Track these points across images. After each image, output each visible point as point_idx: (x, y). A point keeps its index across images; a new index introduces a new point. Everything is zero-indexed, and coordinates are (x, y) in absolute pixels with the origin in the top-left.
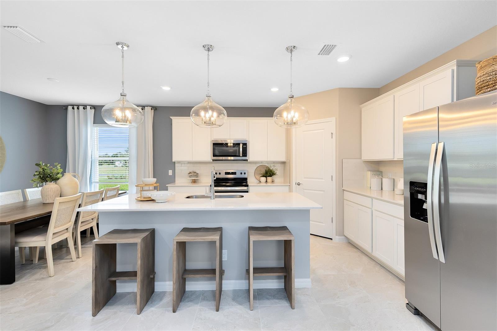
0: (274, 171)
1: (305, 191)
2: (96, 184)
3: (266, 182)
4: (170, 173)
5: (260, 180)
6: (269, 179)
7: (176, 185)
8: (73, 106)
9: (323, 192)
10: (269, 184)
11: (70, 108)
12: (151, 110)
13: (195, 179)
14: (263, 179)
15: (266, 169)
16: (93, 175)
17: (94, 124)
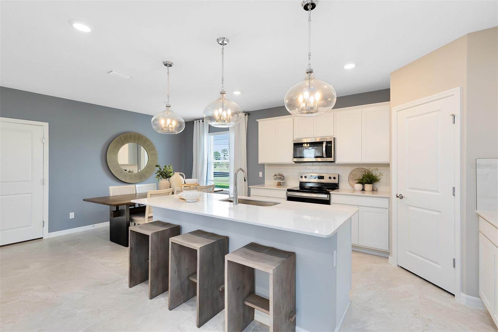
0: (376, 177)
1: (411, 208)
2: (211, 182)
3: (363, 190)
4: (261, 174)
5: (354, 186)
6: (368, 187)
7: (265, 188)
8: (196, 120)
9: (439, 213)
10: (367, 194)
11: (195, 122)
12: (245, 115)
13: (280, 182)
14: (359, 186)
15: (364, 173)
16: (208, 175)
17: (209, 133)
